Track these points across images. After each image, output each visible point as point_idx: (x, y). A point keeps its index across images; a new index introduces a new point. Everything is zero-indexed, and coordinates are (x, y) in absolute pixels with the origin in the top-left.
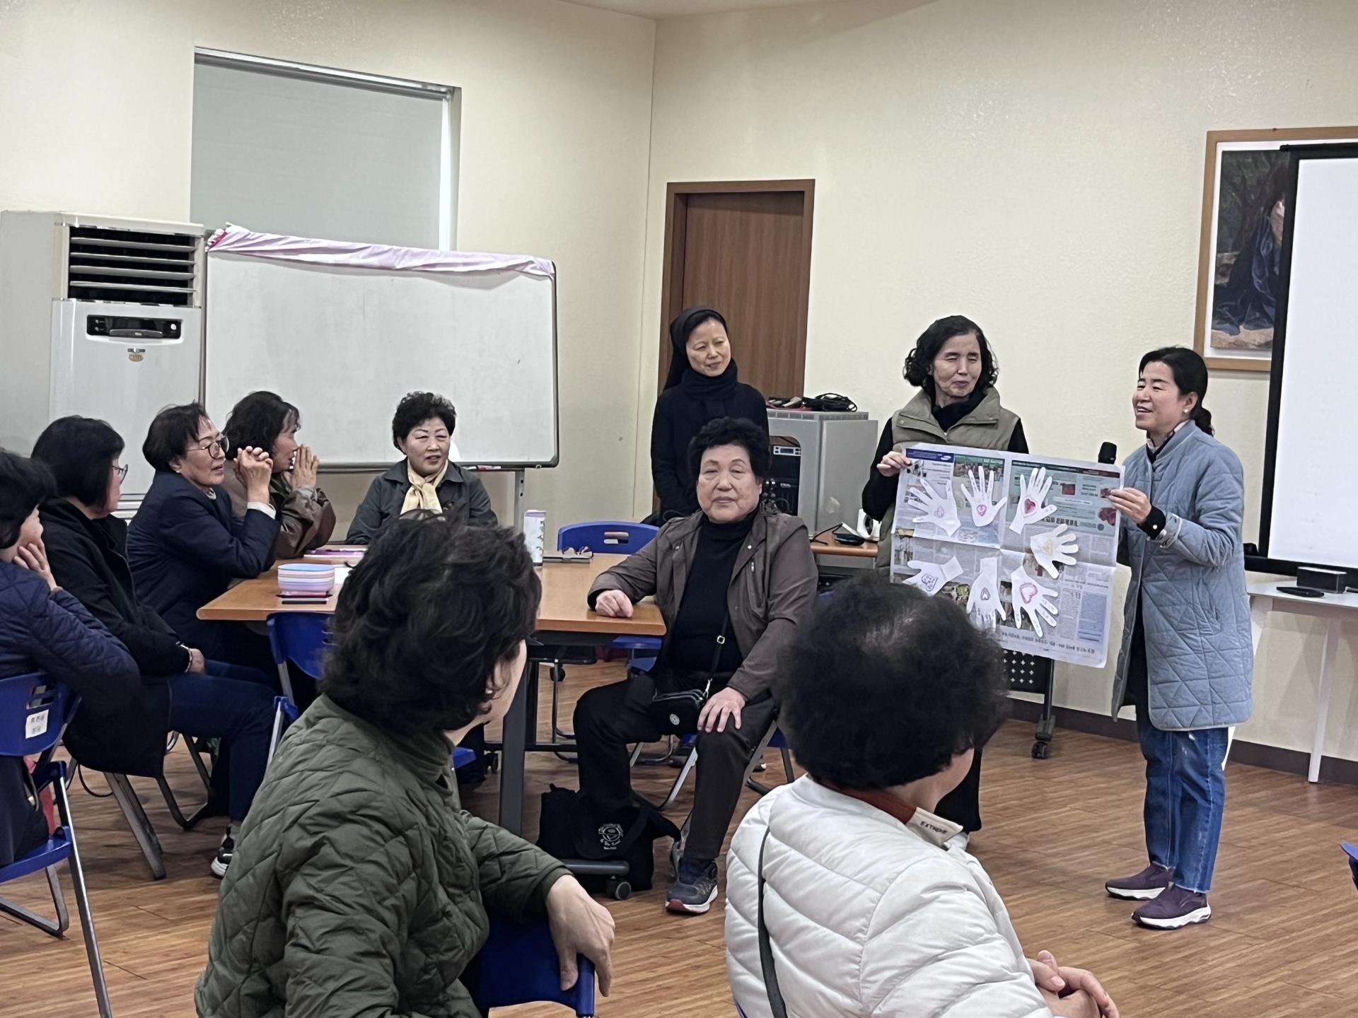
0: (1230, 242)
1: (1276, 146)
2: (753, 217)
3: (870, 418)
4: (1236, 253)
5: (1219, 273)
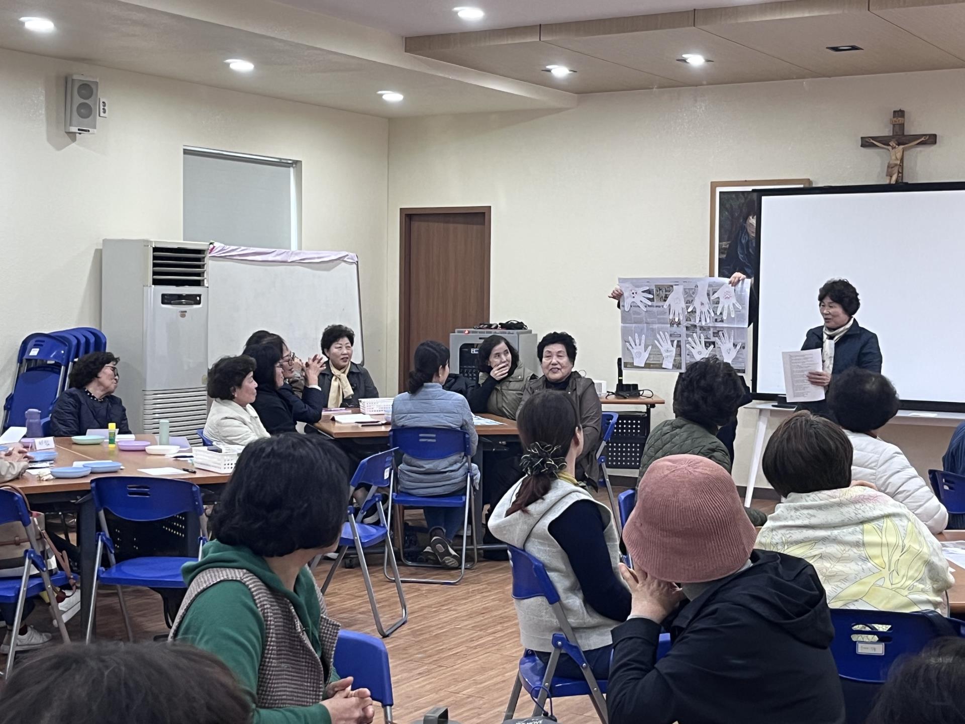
0: (726, 237)
1: (749, 189)
2: (451, 226)
3: (533, 332)
4: (729, 242)
5: (720, 253)
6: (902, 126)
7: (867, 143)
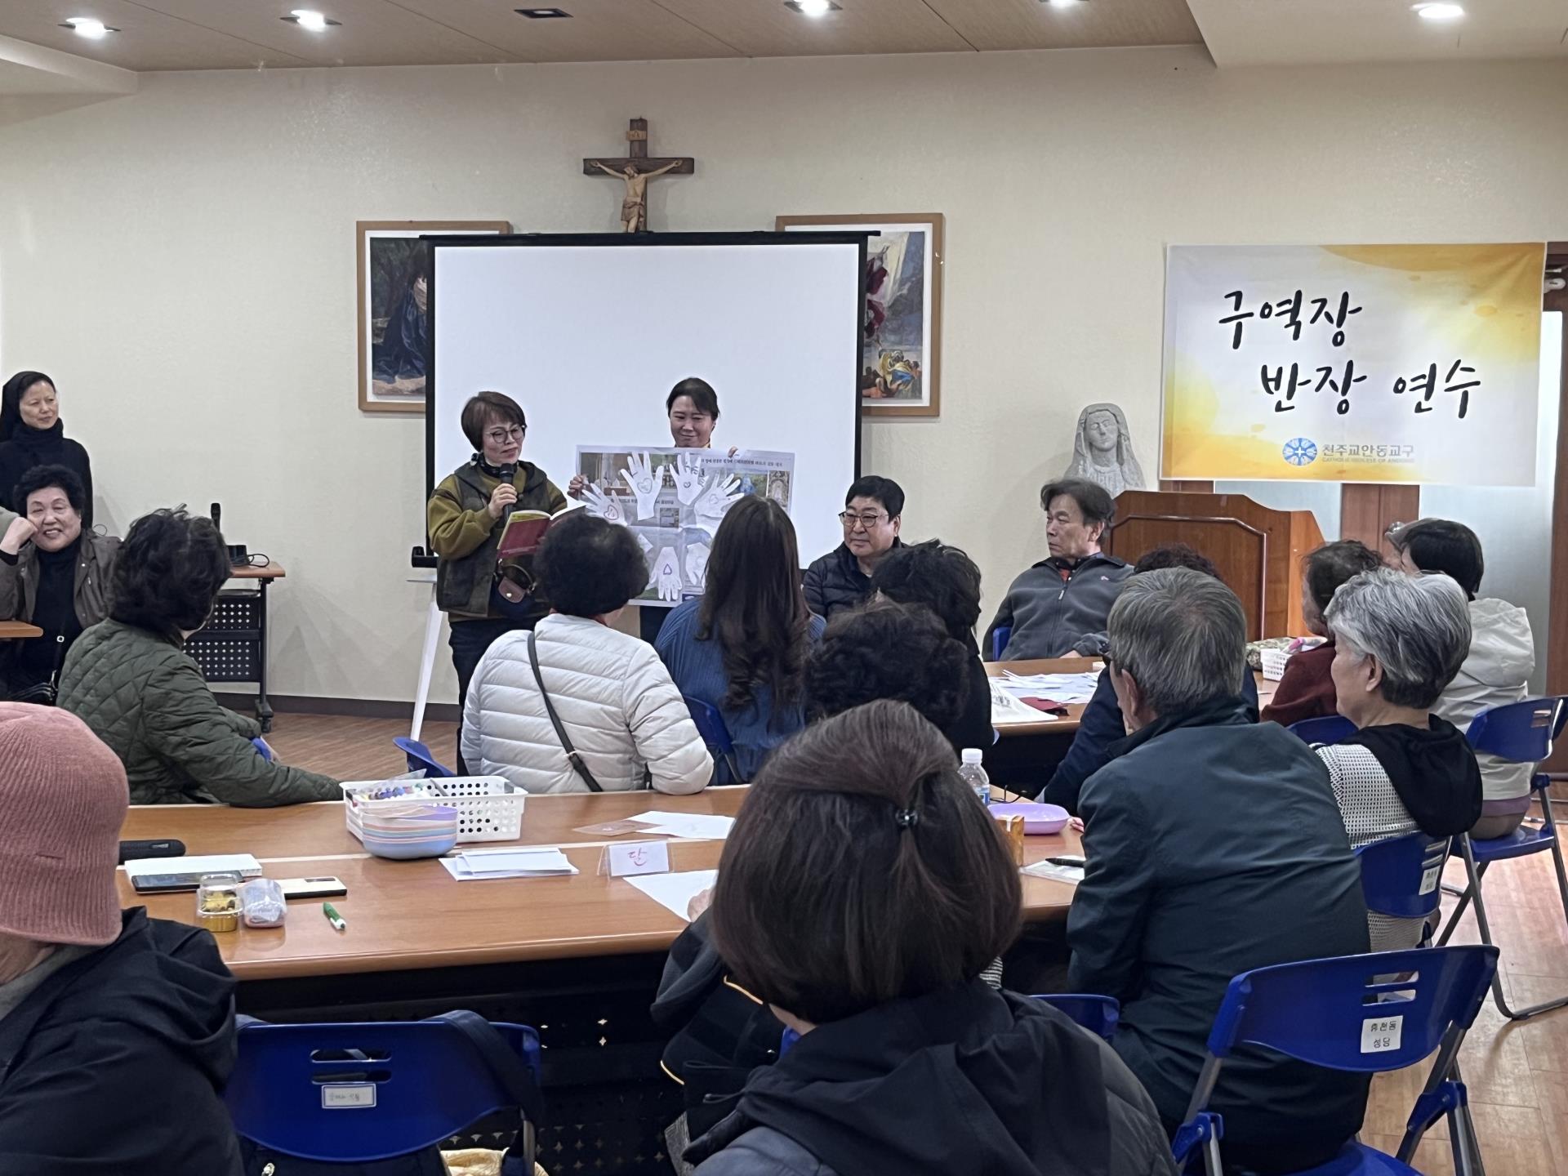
0: (382, 310)
1: (416, 234)
4: (387, 319)
5: (375, 335)
6: (644, 143)
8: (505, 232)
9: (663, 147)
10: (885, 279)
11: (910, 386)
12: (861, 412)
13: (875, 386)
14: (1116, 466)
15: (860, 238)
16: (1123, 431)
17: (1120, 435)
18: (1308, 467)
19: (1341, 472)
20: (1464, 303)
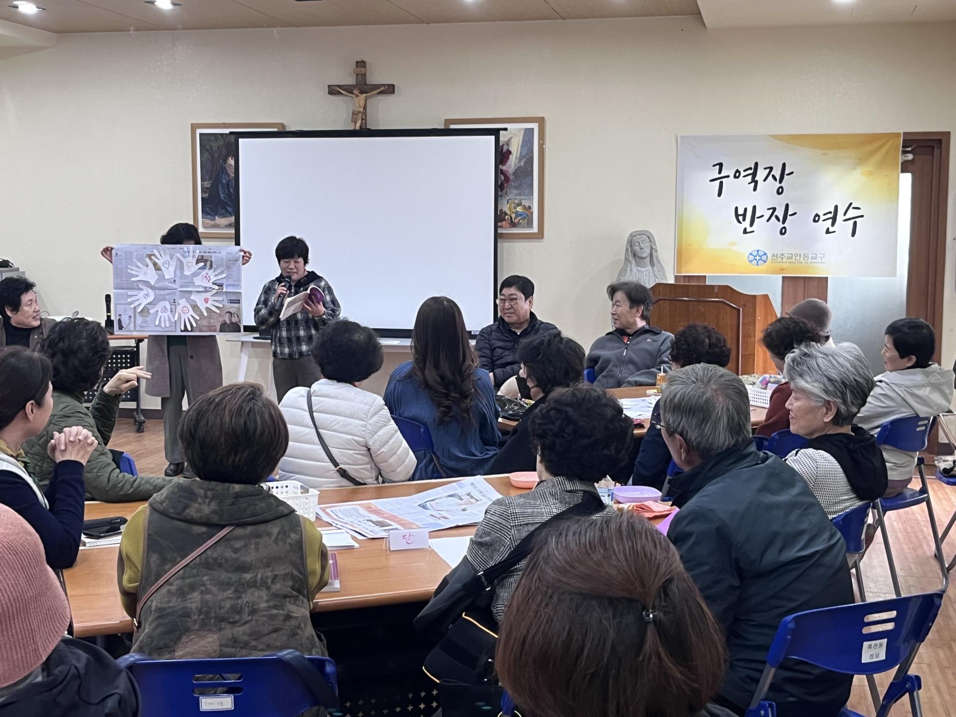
0: (207, 177)
3: (20, 270)
4: (210, 182)
5: (203, 191)
6: (364, 75)
7: (333, 91)
8: (281, 130)
9: (376, 77)
10: (511, 156)
11: (526, 221)
12: (497, 236)
13: (505, 220)
14: (649, 267)
15: (495, 132)
16: (653, 247)
17: (652, 249)
18: (763, 267)
19: (782, 270)
20: (854, 169)
